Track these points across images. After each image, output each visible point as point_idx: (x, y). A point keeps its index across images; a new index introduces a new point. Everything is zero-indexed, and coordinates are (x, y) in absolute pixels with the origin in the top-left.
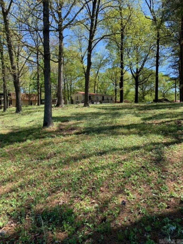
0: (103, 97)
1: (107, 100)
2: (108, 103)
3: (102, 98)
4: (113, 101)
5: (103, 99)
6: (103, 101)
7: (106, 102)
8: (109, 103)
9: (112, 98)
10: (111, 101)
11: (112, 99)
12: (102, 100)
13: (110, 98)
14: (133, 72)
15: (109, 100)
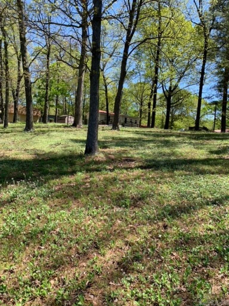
0: (126, 119)
1: (131, 123)
2: (132, 126)
3: (124, 120)
4: (138, 125)
5: (126, 122)
6: (126, 124)
7: (129, 125)
8: (133, 128)
9: (136, 121)
10: (135, 125)
11: (136, 123)
12: (124, 122)
13: (134, 121)
14: (165, 90)
15: (133, 124)
